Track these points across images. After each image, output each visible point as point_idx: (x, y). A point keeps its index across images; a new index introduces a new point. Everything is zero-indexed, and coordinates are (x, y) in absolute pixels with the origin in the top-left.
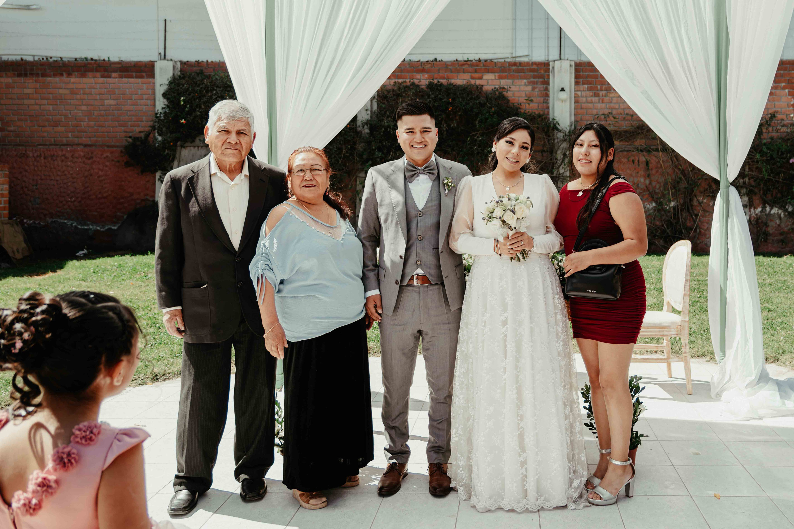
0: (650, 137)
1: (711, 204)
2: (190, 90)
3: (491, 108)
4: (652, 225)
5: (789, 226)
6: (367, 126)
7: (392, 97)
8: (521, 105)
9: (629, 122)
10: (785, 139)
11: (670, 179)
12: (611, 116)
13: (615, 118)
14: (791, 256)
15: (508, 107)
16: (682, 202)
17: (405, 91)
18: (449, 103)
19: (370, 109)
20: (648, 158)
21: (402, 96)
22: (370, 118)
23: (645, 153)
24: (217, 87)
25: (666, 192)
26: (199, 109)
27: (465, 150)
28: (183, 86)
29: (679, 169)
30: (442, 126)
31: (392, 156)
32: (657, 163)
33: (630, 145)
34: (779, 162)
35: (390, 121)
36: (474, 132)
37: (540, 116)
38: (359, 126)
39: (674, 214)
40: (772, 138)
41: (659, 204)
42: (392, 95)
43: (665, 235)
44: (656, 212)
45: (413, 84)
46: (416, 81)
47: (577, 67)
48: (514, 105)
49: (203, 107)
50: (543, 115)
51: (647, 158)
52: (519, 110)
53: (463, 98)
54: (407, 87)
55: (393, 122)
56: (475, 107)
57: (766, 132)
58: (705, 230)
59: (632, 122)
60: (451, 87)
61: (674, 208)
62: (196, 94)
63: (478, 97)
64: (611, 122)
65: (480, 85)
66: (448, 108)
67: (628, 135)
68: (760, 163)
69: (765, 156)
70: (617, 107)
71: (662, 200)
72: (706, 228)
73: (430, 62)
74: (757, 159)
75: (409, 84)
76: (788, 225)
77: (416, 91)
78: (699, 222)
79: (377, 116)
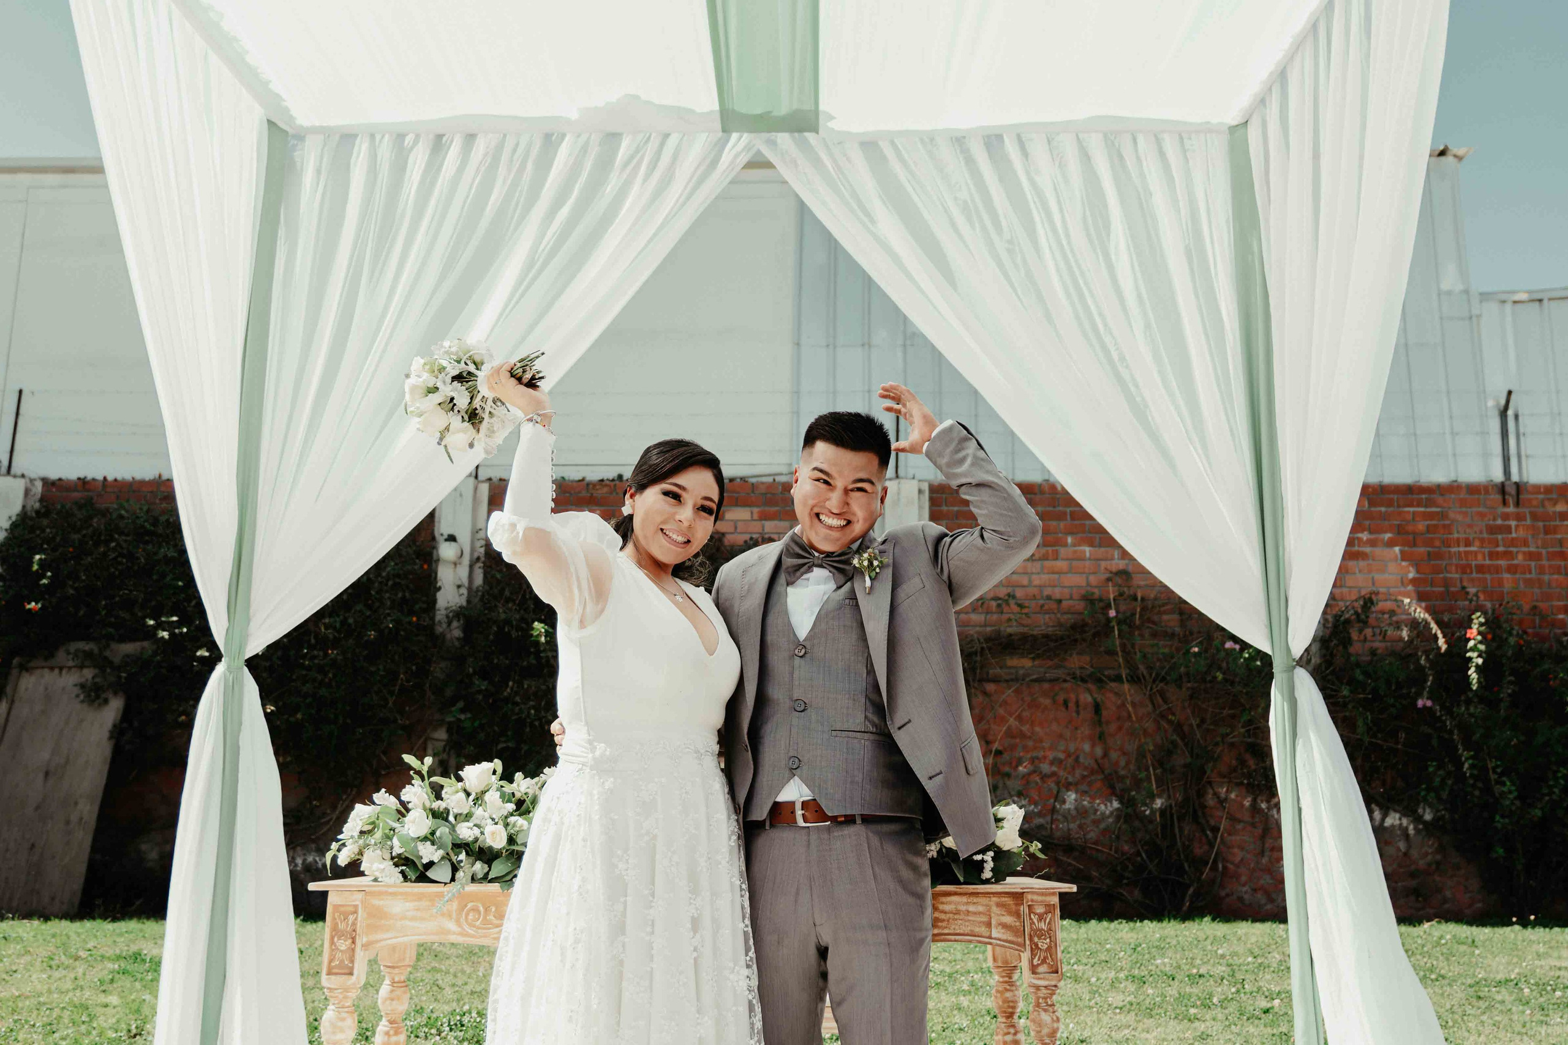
0: (1102, 649)
1: (1247, 803)
2: (58, 539)
4: (1112, 853)
5: (1430, 857)
6: (459, 621)
9: (1052, 616)
10: (1403, 654)
11: (1151, 744)
12: (1012, 602)
13: (1021, 606)
14: (1439, 922)
16: (1180, 799)
19: (466, 584)
20: (1099, 697)
22: (464, 604)
23: (1090, 686)
24: (121, 533)
25: (1143, 775)
26: (74, 583)
28: (43, 531)
29: (1170, 722)
31: (512, 689)
32: (1118, 707)
33: (1058, 667)
34: (1393, 706)
35: (510, 610)
38: (440, 622)
39: (1164, 827)
40: (1373, 652)
41: (1128, 802)
43: (1145, 875)
44: (1122, 820)
47: (934, 495)
49: (84, 578)
51: (1096, 696)
55: (519, 612)
57: (1360, 641)
58: (1237, 866)
59: (1059, 615)
61: (1163, 812)
62: (71, 549)
64: (1012, 616)
67: (1052, 645)
68: (1350, 706)
69: (1360, 690)
70: (1025, 582)
71: (1133, 793)
72: (1237, 859)
73: (608, 482)
74: (1344, 697)
76: (1427, 854)
78: (1222, 847)
79: (481, 599)
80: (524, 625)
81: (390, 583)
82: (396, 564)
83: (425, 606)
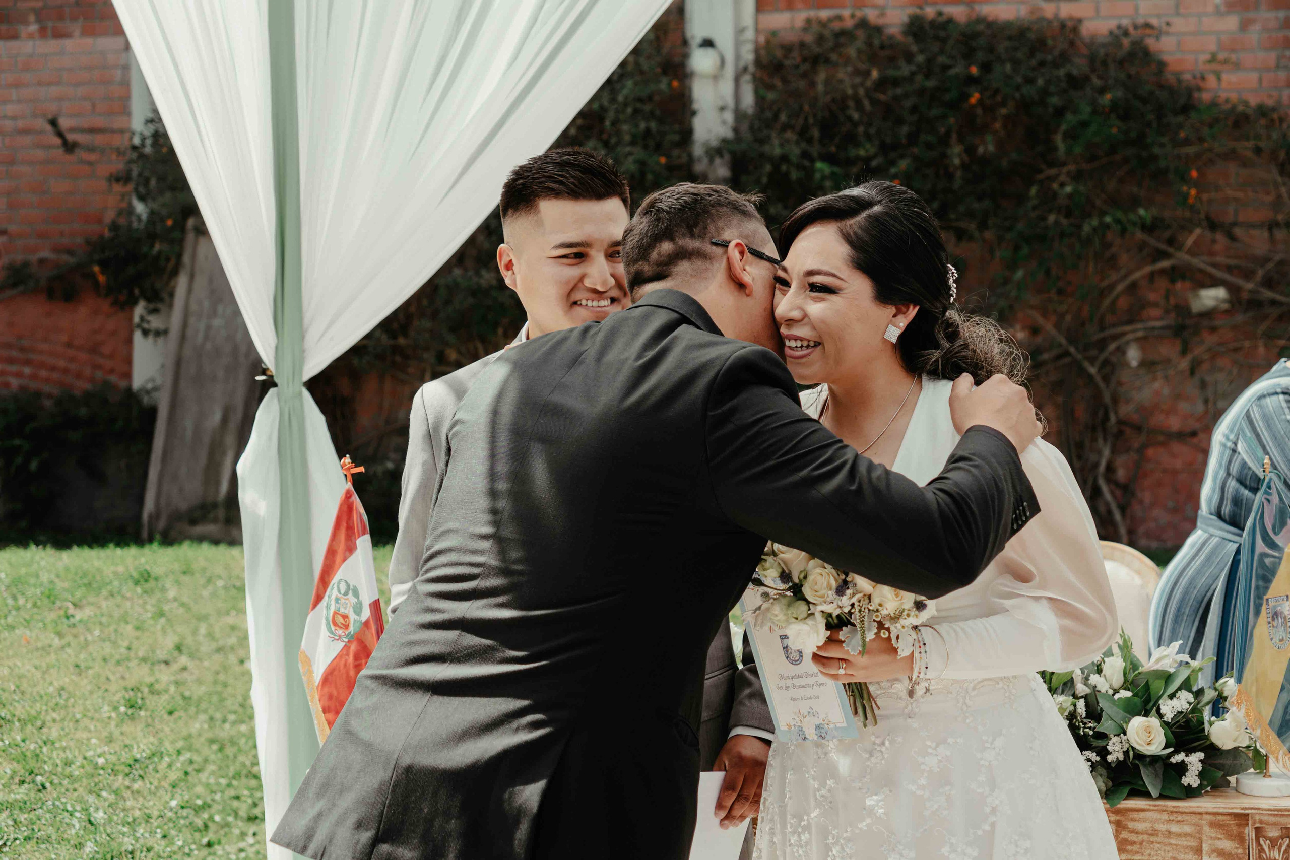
3: (1102, 91)
6: (721, 156)
7: (797, 67)
8: (1203, 78)
15: (1161, 86)
17: (837, 47)
18: (971, 80)
19: (732, 106)
21: (827, 61)
22: (730, 134)
27: (1020, 226)
30: (949, 152)
35: (788, 141)
36: (1051, 164)
37: (1263, 111)
38: (699, 160)
42: (798, 60)
45: (863, 23)
46: (871, 15)
48: (1179, 81)
50: (1274, 109)
52: (1196, 95)
53: (1016, 63)
54: (843, 33)
56: (1052, 89)
60: (981, 27)
63: (1064, 58)
65: (1071, 18)
66: (965, 97)
75: (849, 23)
77: (870, 44)
79: (751, 128)
80: (807, 163)
81: (629, 110)
82: (636, 84)
83: (676, 137)
